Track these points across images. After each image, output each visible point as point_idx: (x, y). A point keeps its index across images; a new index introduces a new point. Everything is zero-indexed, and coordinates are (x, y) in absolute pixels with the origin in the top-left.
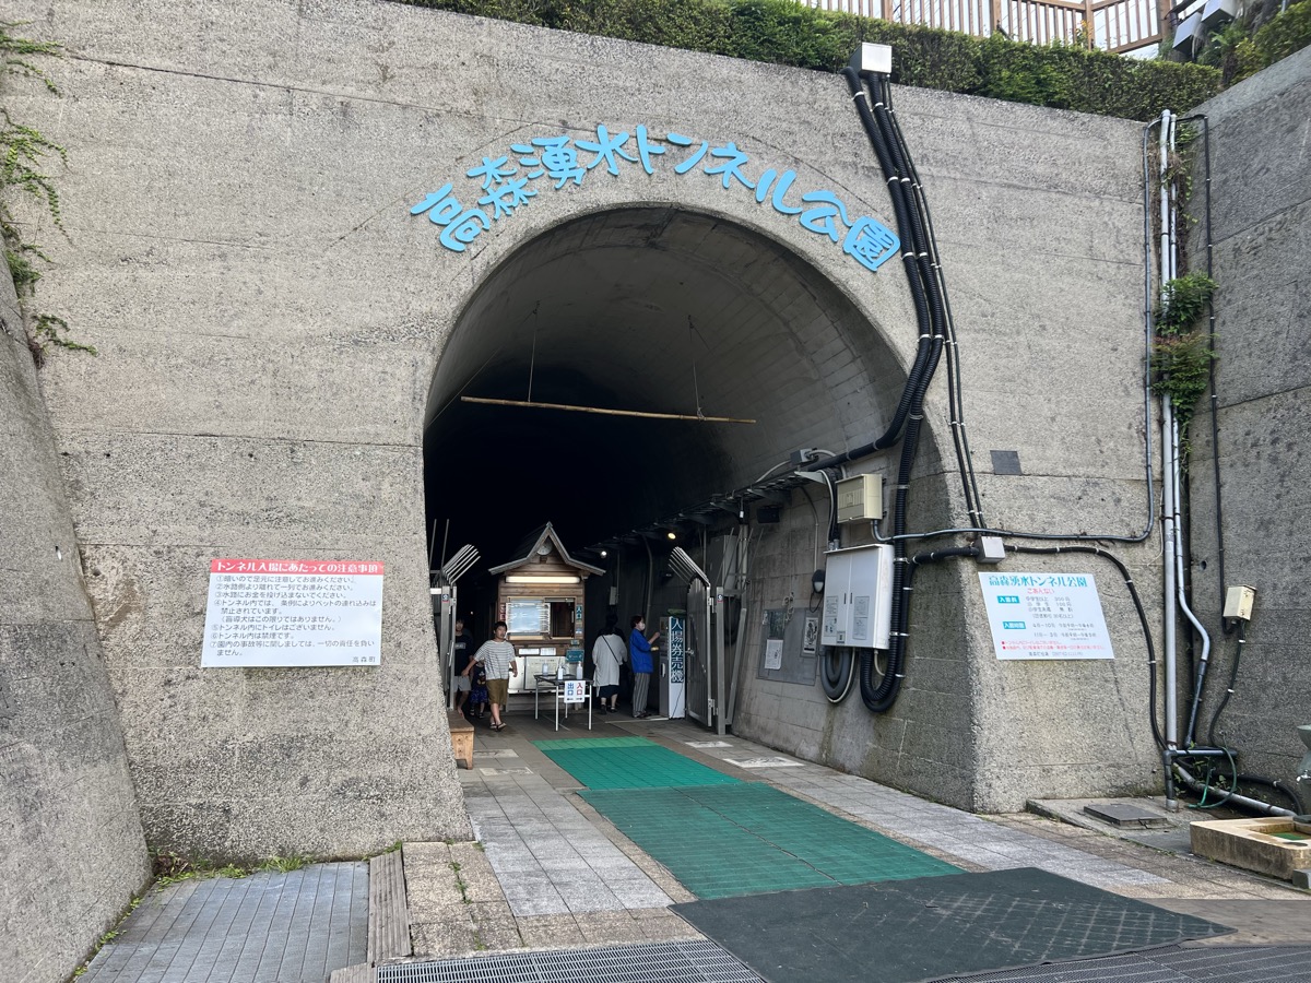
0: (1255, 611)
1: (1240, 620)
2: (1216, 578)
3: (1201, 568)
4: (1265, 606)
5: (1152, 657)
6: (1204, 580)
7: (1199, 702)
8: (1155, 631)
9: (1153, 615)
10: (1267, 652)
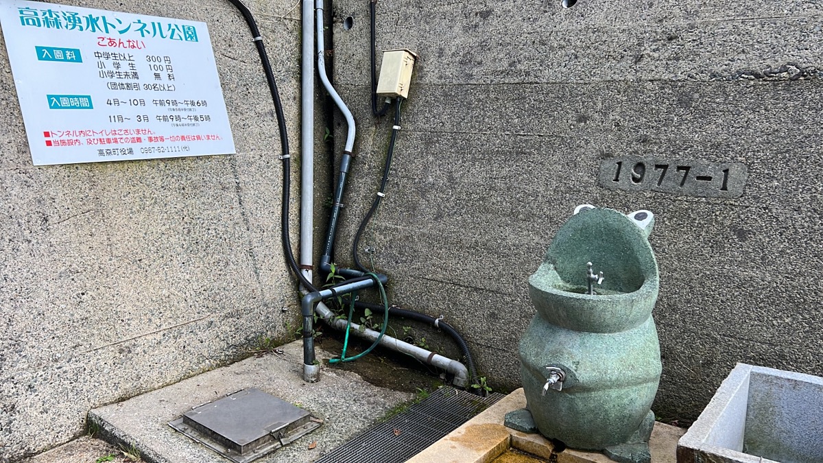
0: (414, 86)
1: (395, 99)
2: (365, 41)
3: (346, 27)
4: (427, 80)
5: (285, 150)
6: (351, 43)
7: (340, 209)
8: (290, 112)
9: (287, 89)
10: (429, 143)
